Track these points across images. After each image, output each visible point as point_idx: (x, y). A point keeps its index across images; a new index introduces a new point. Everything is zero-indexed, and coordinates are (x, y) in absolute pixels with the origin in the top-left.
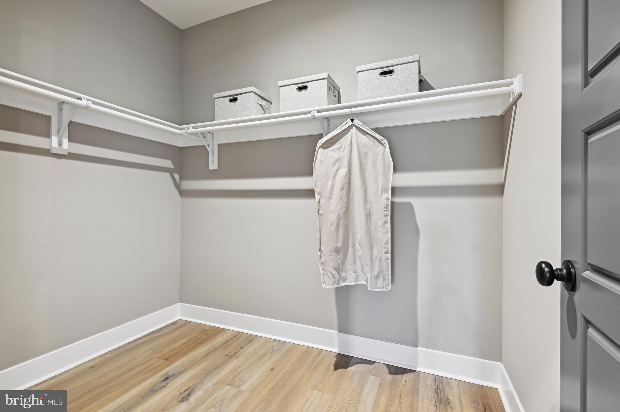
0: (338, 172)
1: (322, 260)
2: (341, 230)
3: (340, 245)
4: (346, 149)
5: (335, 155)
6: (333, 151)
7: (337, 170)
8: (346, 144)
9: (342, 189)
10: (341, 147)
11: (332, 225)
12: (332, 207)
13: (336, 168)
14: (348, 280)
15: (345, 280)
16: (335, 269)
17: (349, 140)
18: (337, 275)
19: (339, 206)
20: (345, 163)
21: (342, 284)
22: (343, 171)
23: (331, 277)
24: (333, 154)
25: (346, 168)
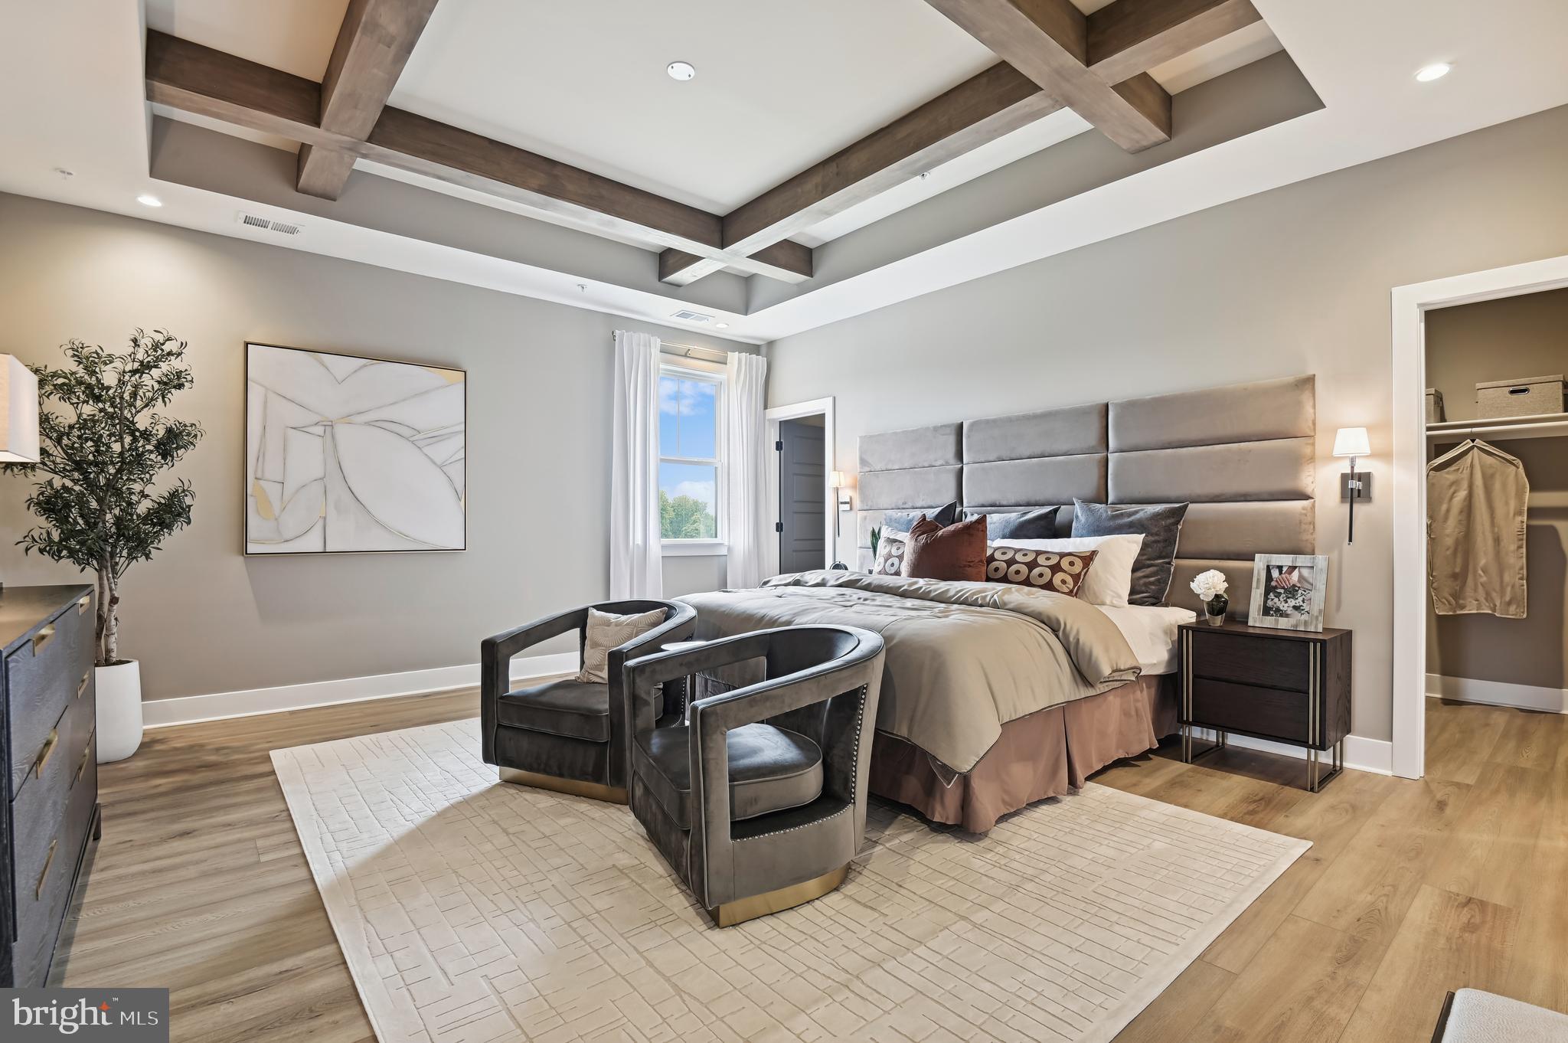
0: (1455, 495)
1: (1435, 585)
2: (1460, 556)
3: (1457, 570)
4: (1464, 471)
5: (1452, 477)
6: (1448, 473)
7: (1454, 493)
8: (1466, 466)
9: (1461, 512)
10: (1459, 469)
11: (1448, 549)
12: (1448, 531)
13: (1452, 490)
14: (1467, 608)
15: (1463, 607)
16: (1452, 595)
17: (1469, 461)
18: (1453, 601)
19: (1457, 530)
20: (1465, 485)
21: (1459, 612)
22: (1462, 494)
23: (1446, 602)
24: (1447, 476)
25: (1465, 490)
